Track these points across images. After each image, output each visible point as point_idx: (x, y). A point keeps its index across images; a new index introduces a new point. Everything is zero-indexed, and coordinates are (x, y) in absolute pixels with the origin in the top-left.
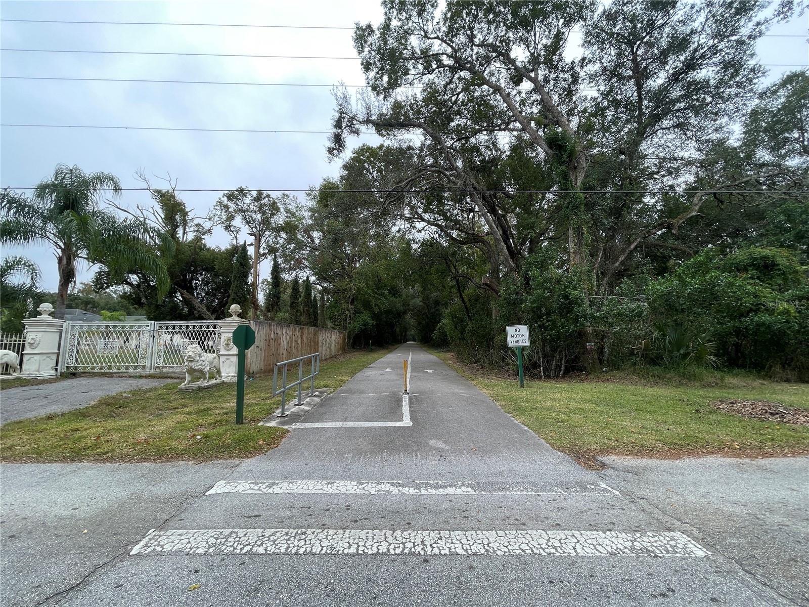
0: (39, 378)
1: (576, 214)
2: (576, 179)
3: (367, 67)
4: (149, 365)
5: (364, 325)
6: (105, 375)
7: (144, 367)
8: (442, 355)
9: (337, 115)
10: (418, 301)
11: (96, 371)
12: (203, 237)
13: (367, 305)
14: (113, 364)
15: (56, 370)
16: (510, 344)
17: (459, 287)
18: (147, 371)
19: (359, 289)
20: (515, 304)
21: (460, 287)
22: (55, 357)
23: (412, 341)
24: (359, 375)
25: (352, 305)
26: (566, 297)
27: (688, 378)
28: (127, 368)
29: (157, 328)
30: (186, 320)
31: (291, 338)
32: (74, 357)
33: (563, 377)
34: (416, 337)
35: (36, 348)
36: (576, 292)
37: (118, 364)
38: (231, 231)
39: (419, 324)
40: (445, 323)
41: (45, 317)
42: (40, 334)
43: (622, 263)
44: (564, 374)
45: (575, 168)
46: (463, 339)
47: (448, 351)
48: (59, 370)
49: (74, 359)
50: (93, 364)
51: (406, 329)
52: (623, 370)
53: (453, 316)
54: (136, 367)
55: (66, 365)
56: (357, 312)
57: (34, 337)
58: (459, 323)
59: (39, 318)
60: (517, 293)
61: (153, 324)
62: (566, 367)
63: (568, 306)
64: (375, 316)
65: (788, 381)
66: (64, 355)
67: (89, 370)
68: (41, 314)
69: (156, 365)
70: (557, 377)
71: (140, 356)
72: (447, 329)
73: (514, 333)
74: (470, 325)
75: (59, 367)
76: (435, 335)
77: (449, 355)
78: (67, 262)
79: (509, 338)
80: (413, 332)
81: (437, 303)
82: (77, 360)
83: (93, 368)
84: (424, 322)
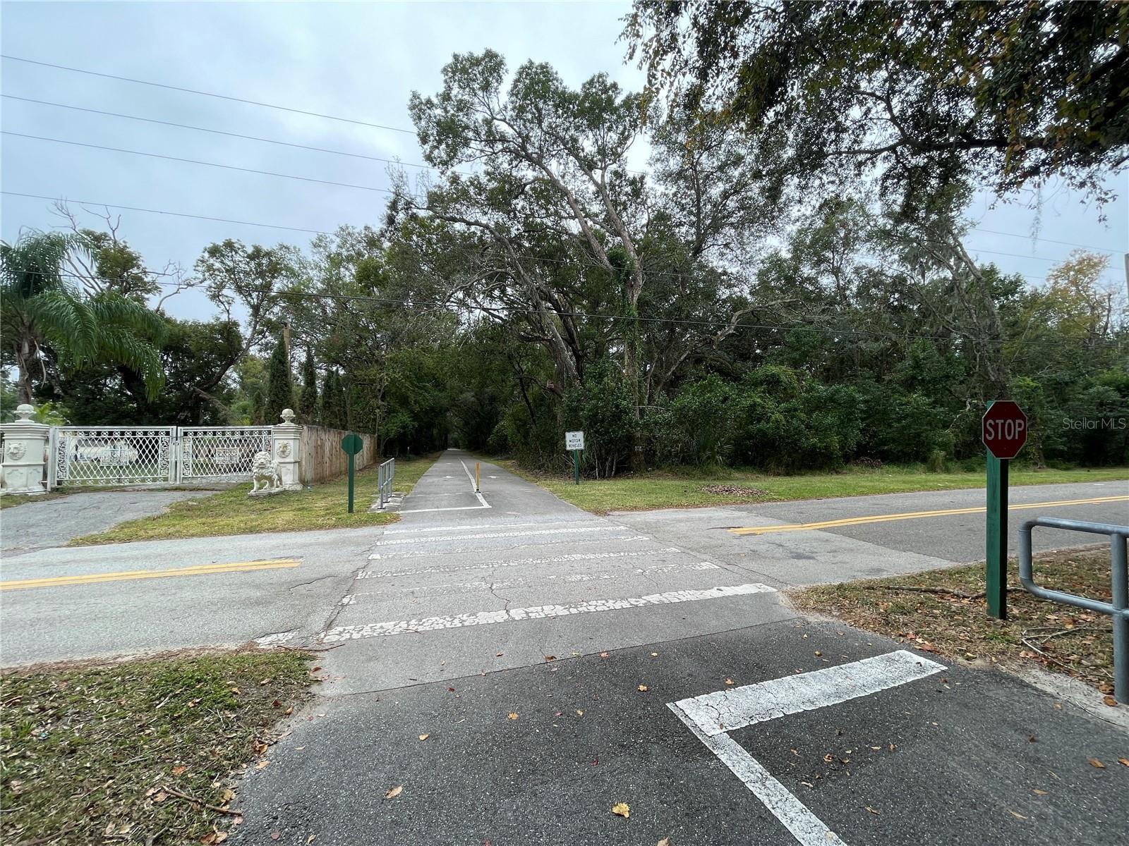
0: (30, 494)
1: (630, 331)
2: (633, 296)
3: (424, 140)
4: (173, 477)
5: (404, 427)
6: (113, 489)
7: (166, 479)
8: (502, 463)
9: (392, 196)
10: (469, 396)
11: (101, 485)
12: (146, 296)
13: (404, 401)
14: (124, 477)
15: (45, 485)
16: (568, 448)
17: (522, 386)
18: (171, 483)
19: (393, 381)
20: (574, 411)
21: (524, 384)
22: (41, 470)
23: (454, 447)
24: (422, 481)
25: (383, 401)
26: (617, 406)
27: (707, 474)
28: (143, 480)
29: (180, 434)
30: (221, 425)
31: (332, 444)
32: (67, 469)
33: (614, 477)
34: (460, 442)
35: (20, 458)
36: (625, 403)
37: (130, 477)
38: (220, 301)
39: (467, 423)
40: (505, 425)
41: (24, 421)
42: (25, 442)
43: (674, 373)
44: (615, 474)
45: (632, 286)
46: (526, 444)
47: (508, 459)
48: (48, 486)
49: (68, 472)
50: (95, 476)
51: (446, 432)
52: (662, 469)
53: (515, 418)
54: (154, 480)
55: (57, 479)
56: (390, 412)
57: (17, 445)
58: (522, 426)
59: (17, 422)
60: (579, 401)
61: (175, 430)
62: (617, 468)
63: (619, 414)
64: (415, 417)
65: (779, 475)
66: (53, 467)
67: (90, 483)
68: (19, 418)
69: (183, 476)
70: (609, 477)
71: (160, 466)
72: (508, 432)
73: (572, 438)
74: (534, 430)
75: (48, 481)
76: (491, 439)
77: (509, 463)
78: (30, 350)
79: (568, 443)
80: (455, 435)
81: (493, 399)
82: (71, 473)
83: (96, 481)
84: (474, 422)
